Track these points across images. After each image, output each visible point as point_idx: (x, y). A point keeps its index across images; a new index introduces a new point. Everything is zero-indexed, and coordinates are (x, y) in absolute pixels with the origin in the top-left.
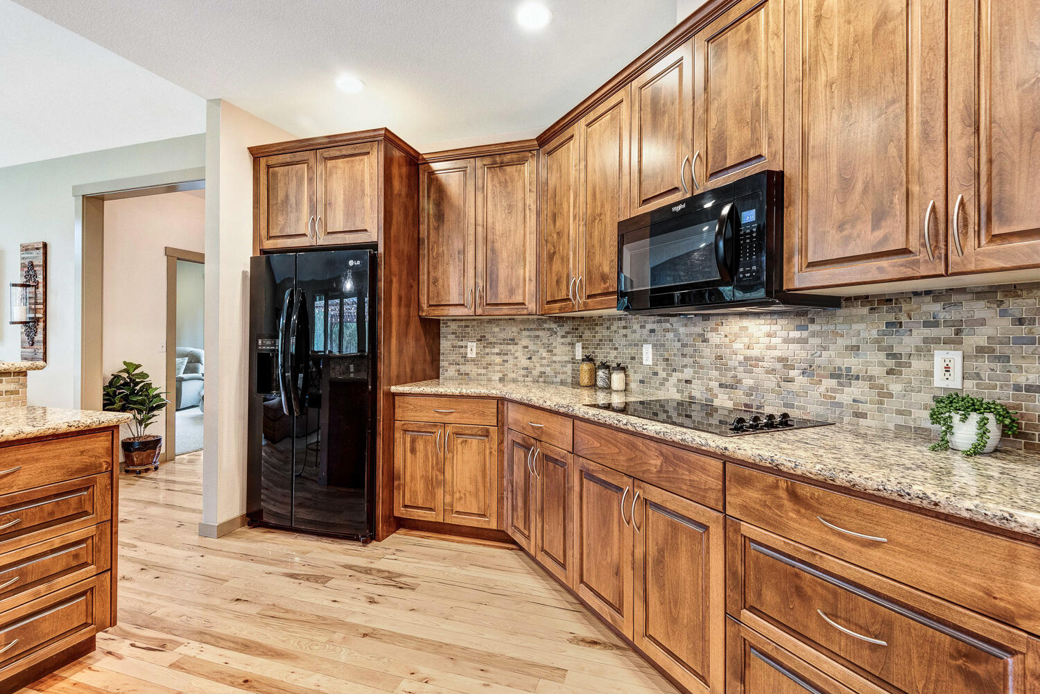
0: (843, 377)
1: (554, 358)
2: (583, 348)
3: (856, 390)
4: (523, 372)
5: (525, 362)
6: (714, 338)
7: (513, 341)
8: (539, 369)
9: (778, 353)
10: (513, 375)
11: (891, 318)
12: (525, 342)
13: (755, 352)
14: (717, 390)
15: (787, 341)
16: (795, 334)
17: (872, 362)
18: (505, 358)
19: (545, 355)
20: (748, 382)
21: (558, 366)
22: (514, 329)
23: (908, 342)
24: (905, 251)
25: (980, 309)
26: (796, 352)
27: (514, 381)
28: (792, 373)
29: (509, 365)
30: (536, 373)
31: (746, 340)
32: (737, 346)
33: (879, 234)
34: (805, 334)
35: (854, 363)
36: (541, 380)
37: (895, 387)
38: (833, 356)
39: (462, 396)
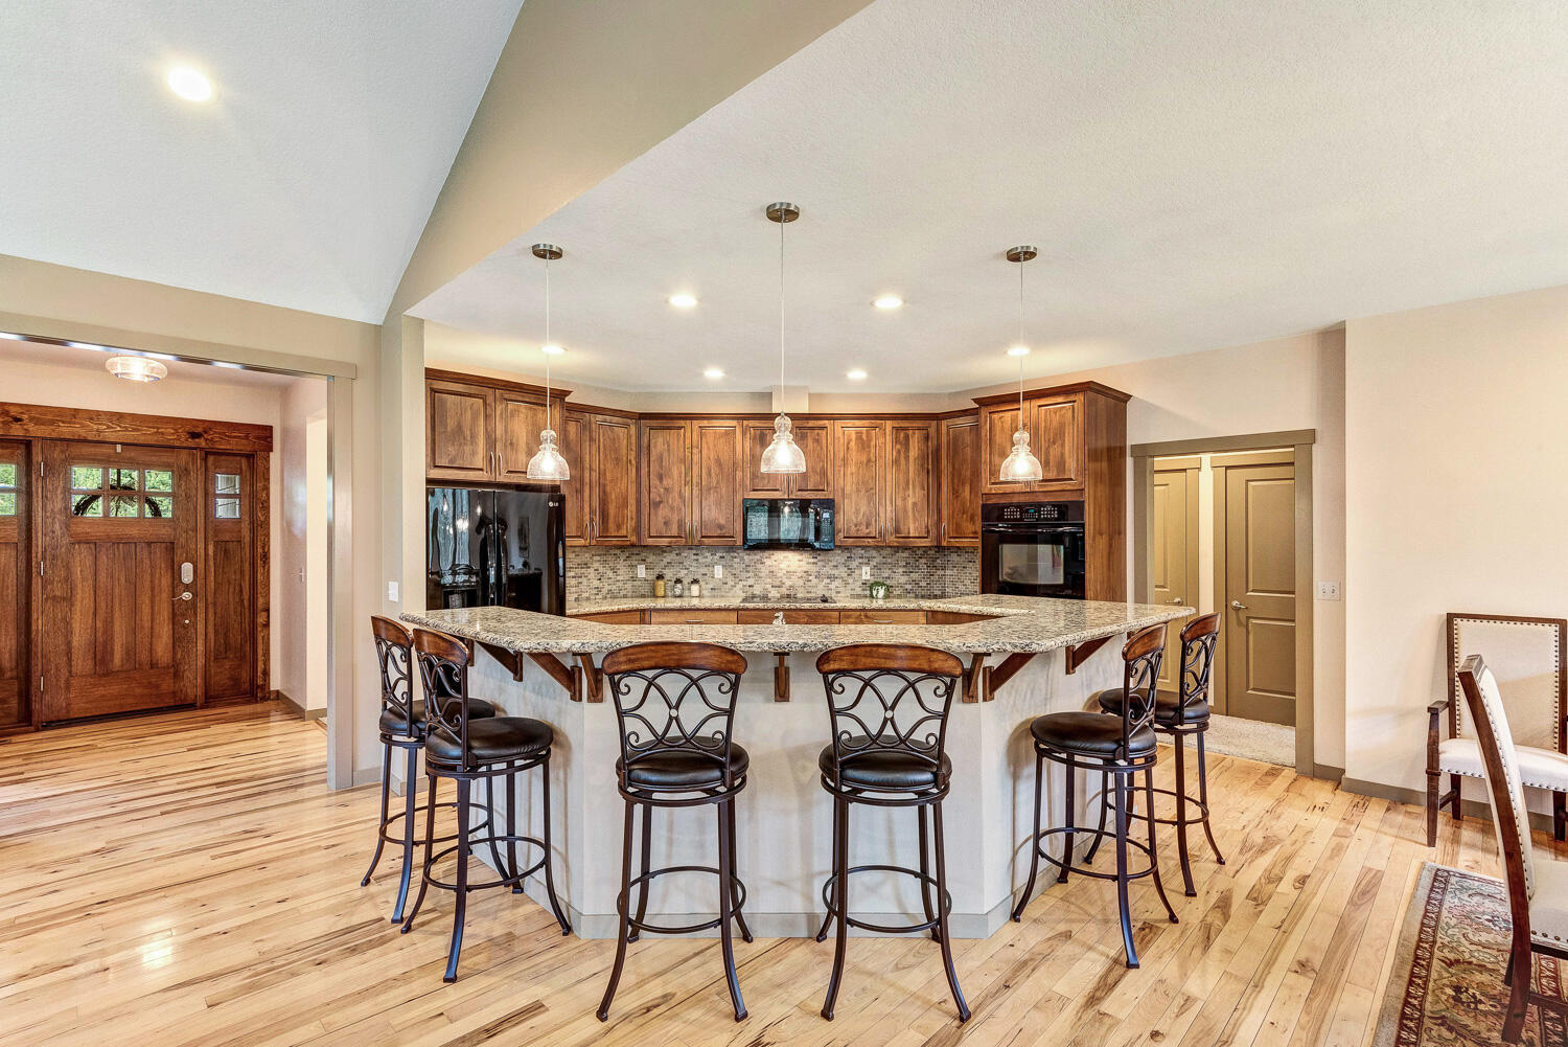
0: (832, 578)
1: (618, 578)
2: (647, 569)
3: (837, 583)
4: (595, 591)
5: (596, 583)
6: (768, 562)
7: (586, 565)
8: (607, 588)
9: (805, 569)
10: (587, 595)
11: (849, 555)
12: (596, 565)
13: (792, 569)
14: (770, 589)
15: (808, 563)
16: (813, 560)
17: (842, 571)
18: (580, 580)
19: (611, 575)
20: (788, 583)
21: (620, 584)
22: (587, 555)
23: (854, 564)
24: (874, 537)
25: (874, 553)
26: (814, 569)
27: (588, 599)
28: (810, 578)
29: (583, 587)
30: (605, 591)
31: (788, 563)
32: (782, 566)
33: (868, 531)
34: (815, 560)
35: (836, 572)
36: (608, 596)
37: (851, 581)
38: (827, 570)
39: (619, 612)
